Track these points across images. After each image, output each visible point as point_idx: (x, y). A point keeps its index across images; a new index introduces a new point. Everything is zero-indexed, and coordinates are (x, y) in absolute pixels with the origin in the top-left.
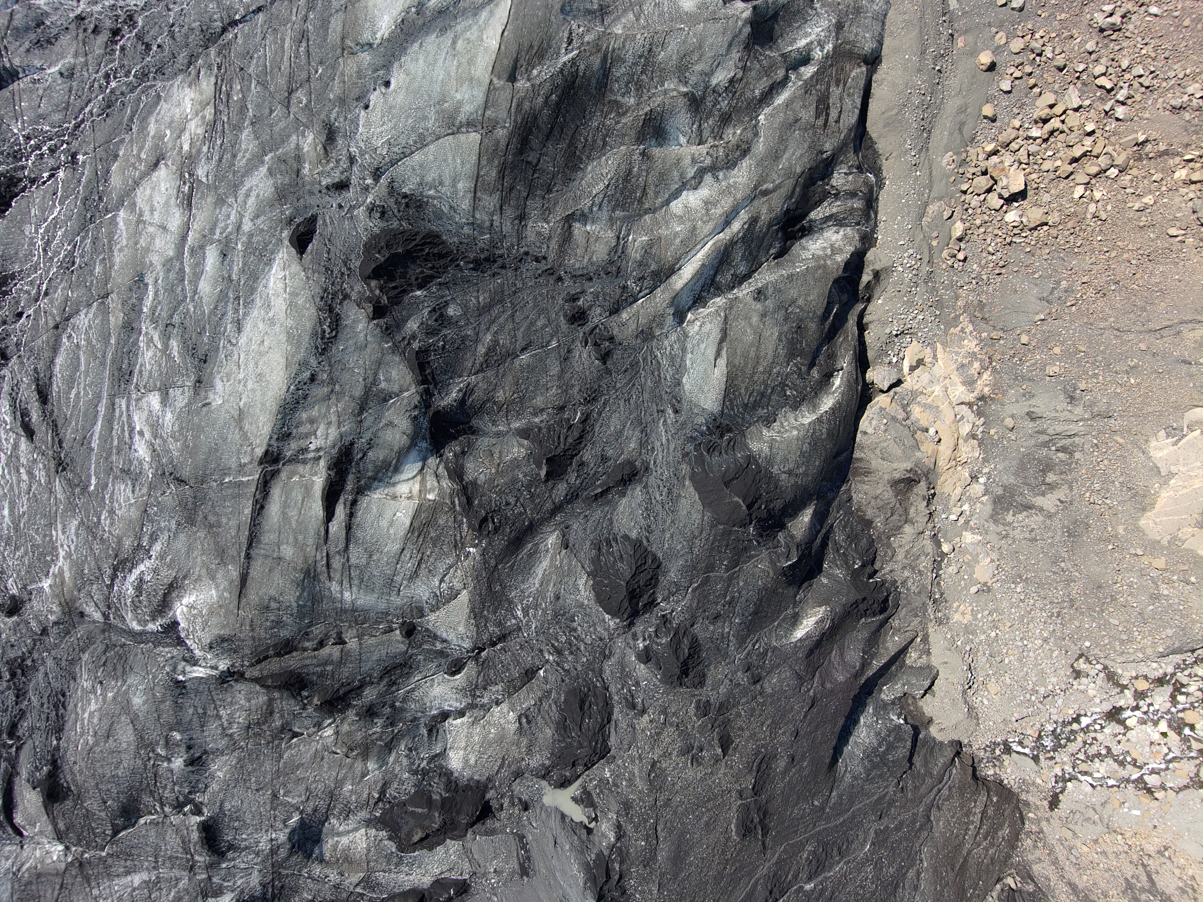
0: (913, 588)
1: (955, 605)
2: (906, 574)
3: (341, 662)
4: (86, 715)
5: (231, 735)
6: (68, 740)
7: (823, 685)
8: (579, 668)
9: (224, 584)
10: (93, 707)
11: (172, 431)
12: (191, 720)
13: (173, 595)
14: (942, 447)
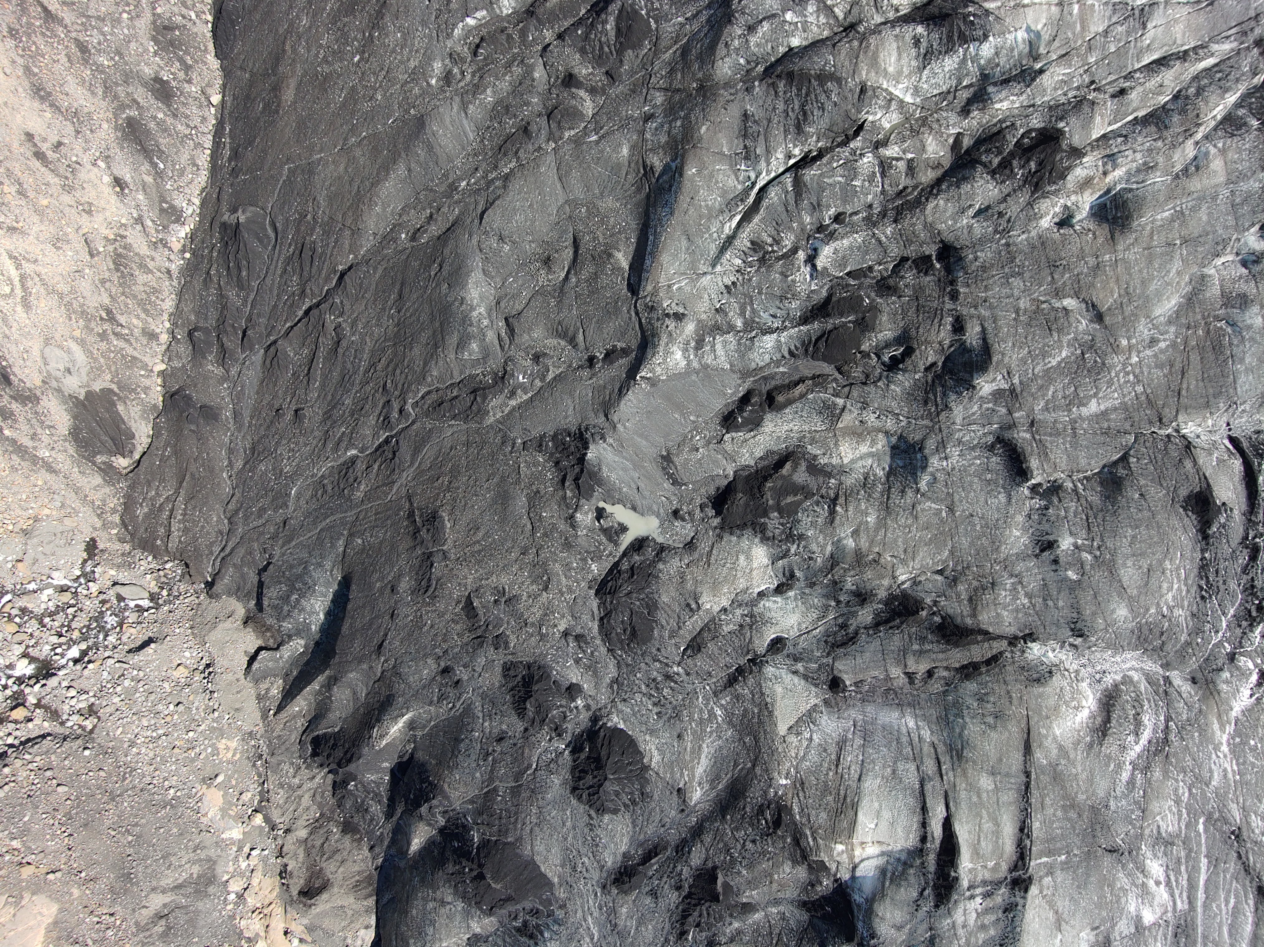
0: (285, 767)
1: (238, 756)
2: (296, 781)
3: (904, 652)
4: (1176, 586)
5: (1012, 576)
6: (1192, 559)
7: (371, 667)
8: (643, 665)
9: (1048, 742)
10: (1170, 596)
11: (1126, 895)
12: (1059, 593)
13: (1099, 719)
14: (281, 927)
